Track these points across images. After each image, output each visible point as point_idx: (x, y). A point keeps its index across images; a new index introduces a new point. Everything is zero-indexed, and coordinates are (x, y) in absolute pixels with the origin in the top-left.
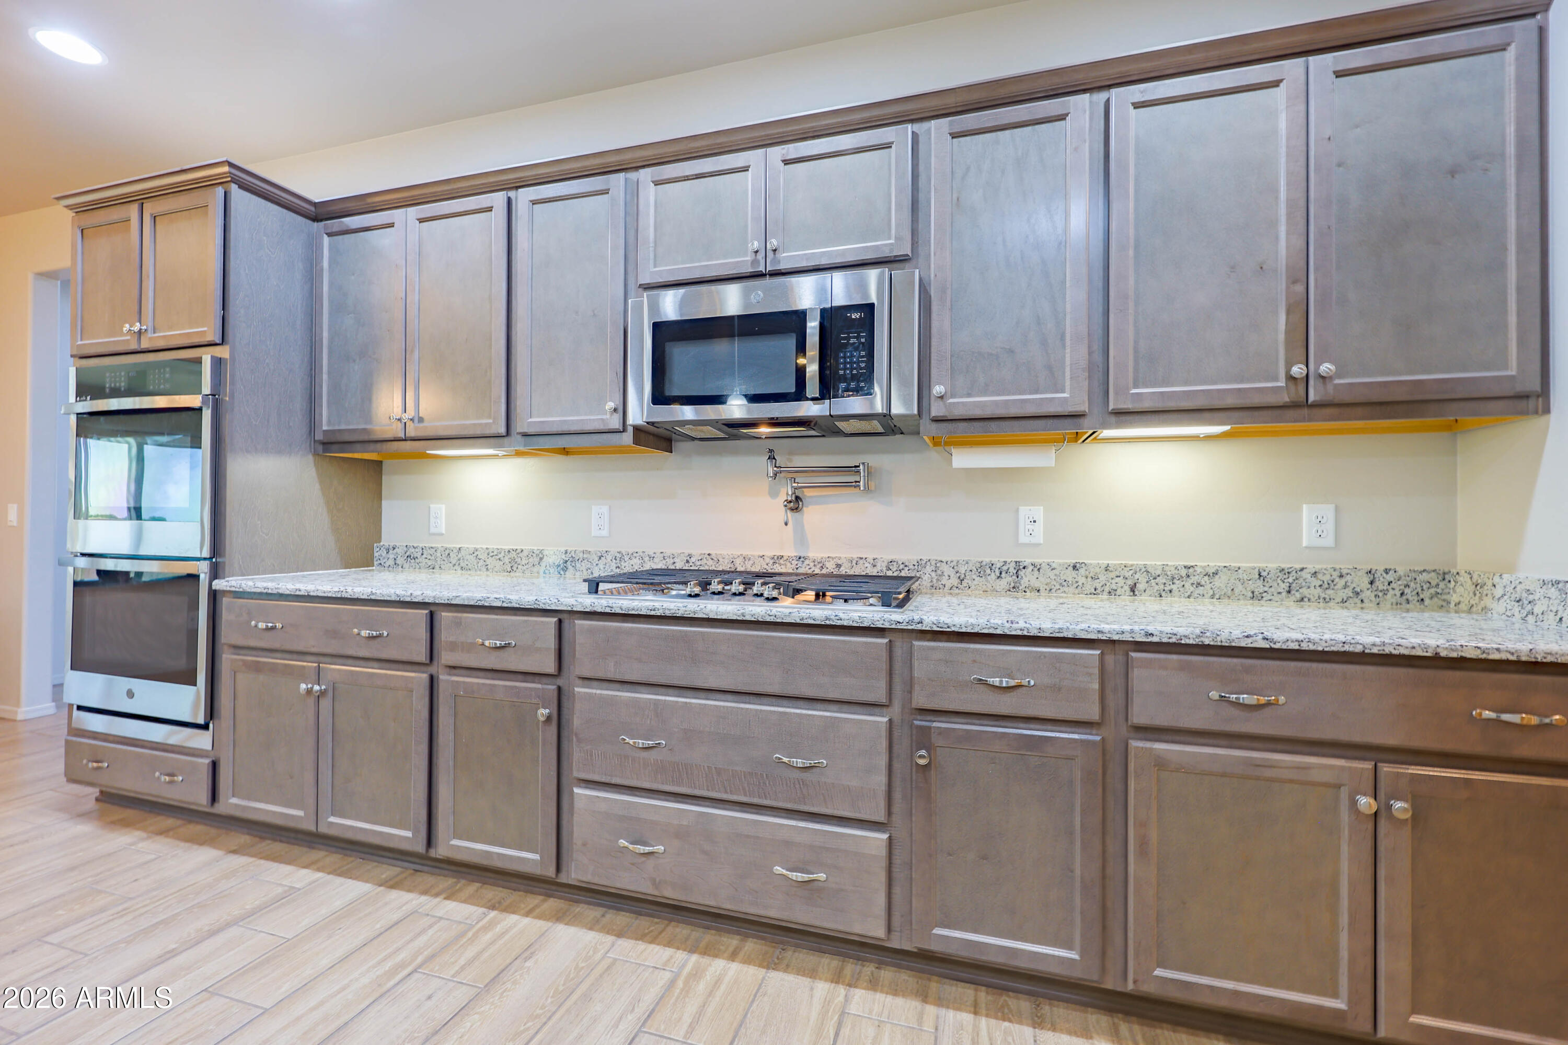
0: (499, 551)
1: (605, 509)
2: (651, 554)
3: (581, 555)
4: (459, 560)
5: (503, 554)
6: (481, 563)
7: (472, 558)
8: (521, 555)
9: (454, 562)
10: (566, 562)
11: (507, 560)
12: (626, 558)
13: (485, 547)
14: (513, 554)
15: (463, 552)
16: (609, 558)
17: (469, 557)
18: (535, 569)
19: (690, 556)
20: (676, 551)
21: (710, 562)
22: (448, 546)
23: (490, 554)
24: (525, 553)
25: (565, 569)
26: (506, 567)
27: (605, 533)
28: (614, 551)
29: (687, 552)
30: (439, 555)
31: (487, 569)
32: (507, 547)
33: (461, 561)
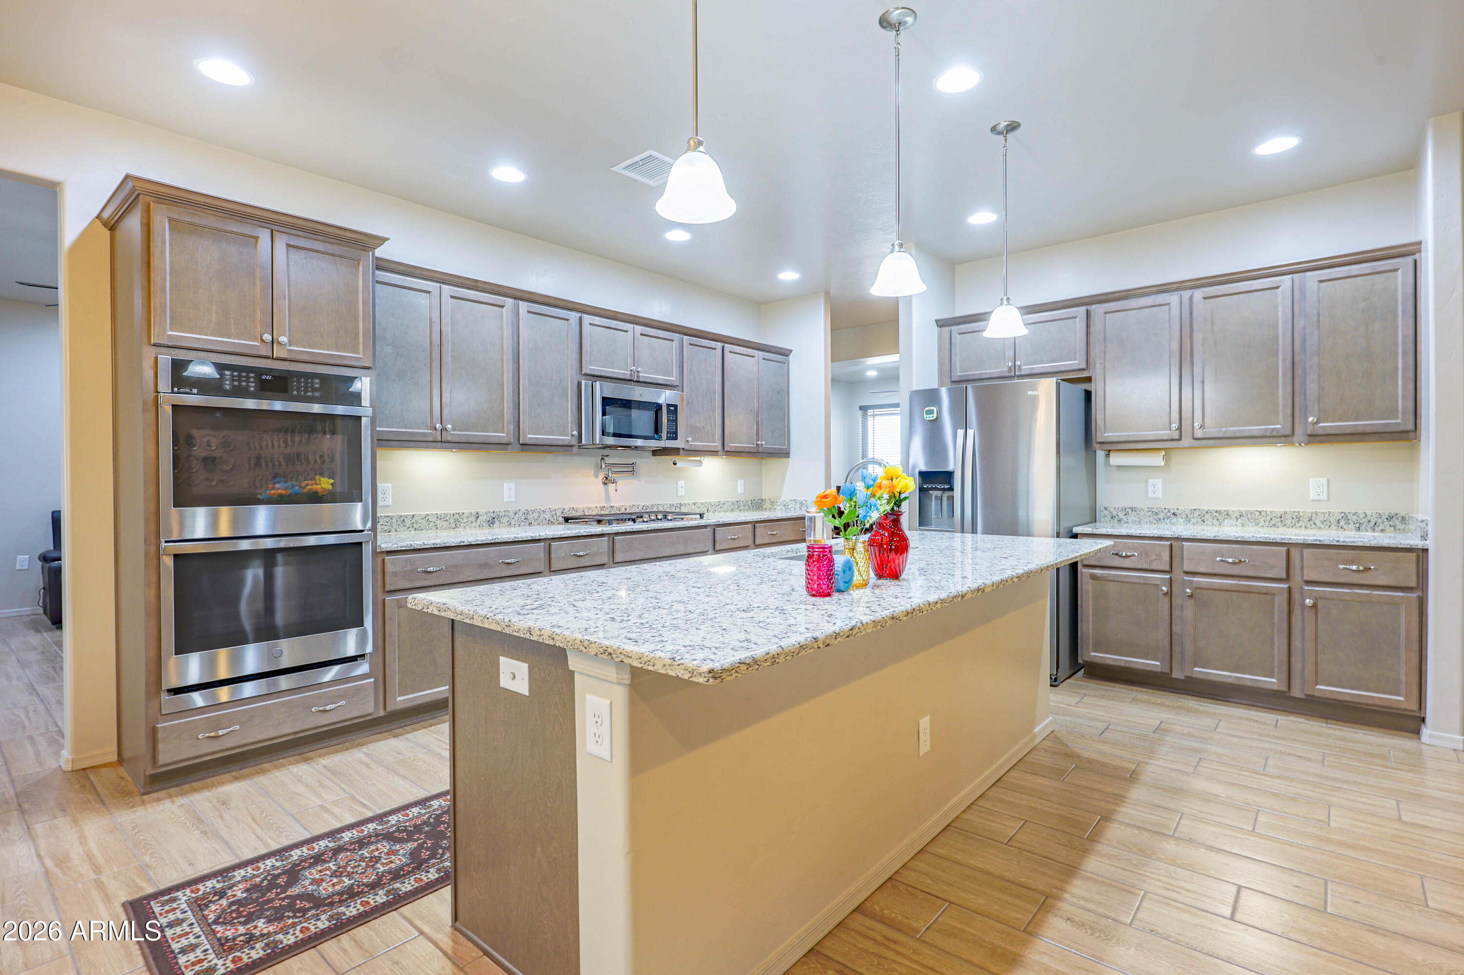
0: (445, 514)
1: (512, 485)
2: (544, 509)
3: (503, 513)
4: (413, 523)
5: (449, 516)
6: (432, 524)
7: (424, 521)
8: (462, 516)
9: (408, 526)
10: (494, 518)
11: (452, 520)
12: (530, 513)
13: (434, 513)
14: (457, 516)
15: (416, 518)
16: (521, 513)
17: (421, 521)
18: (473, 525)
19: (564, 509)
20: (557, 508)
21: (573, 512)
22: (403, 514)
23: (438, 517)
24: (465, 515)
25: (493, 523)
26: (451, 525)
27: (513, 499)
28: (523, 509)
29: (562, 507)
30: (394, 521)
31: (437, 528)
32: (452, 512)
33: (415, 525)
